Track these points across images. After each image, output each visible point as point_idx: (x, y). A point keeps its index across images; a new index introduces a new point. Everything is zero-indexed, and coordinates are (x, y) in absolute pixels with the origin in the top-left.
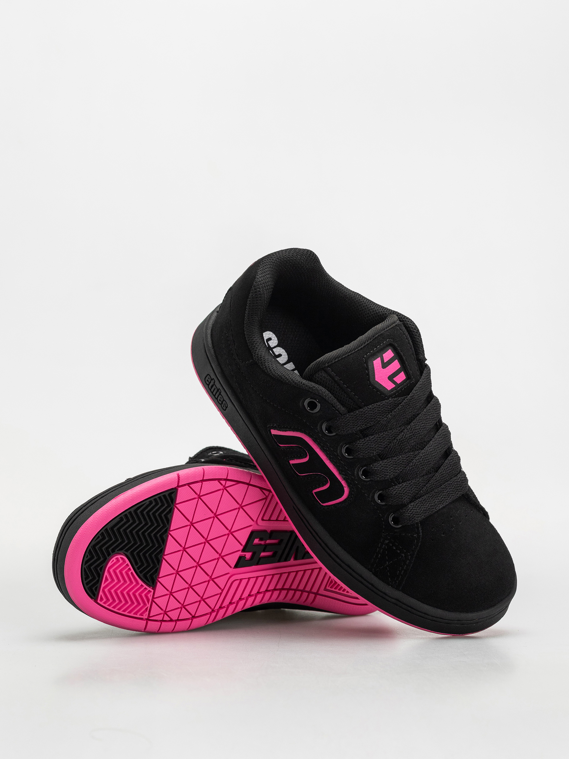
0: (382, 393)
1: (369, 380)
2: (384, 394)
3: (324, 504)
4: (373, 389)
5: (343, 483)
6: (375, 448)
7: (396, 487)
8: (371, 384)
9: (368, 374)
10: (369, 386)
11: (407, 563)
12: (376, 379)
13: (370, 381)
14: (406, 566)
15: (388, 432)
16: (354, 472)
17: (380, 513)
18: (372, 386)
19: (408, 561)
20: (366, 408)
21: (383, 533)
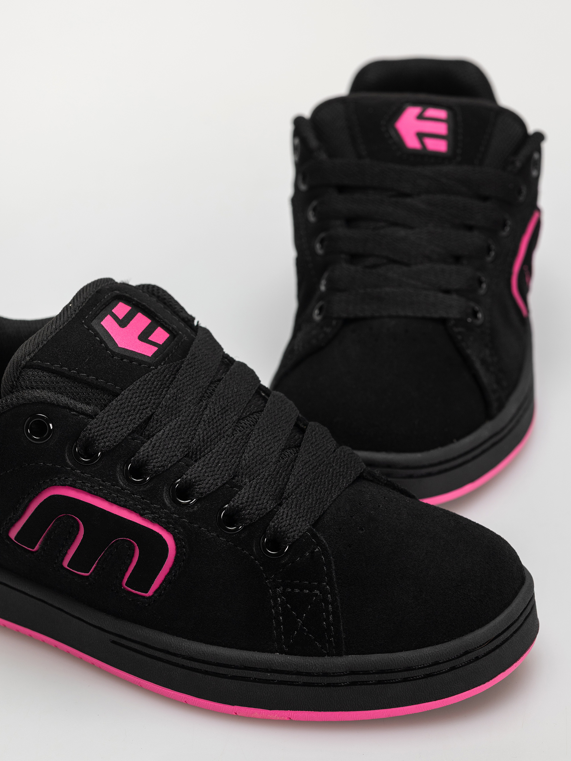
0: (140, 363)
1: (107, 348)
2: (145, 363)
3: (150, 593)
4: (122, 360)
5: (156, 528)
6: (176, 447)
7: (243, 491)
8: (113, 354)
9: (102, 341)
10: (113, 357)
11: (330, 600)
12: (119, 345)
13: (110, 349)
14: (330, 606)
15: (183, 416)
16: (164, 500)
17: (243, 550)
18: (118, 355)
19: (329, 596)
20: (126, 392)
21: (267, 579)
